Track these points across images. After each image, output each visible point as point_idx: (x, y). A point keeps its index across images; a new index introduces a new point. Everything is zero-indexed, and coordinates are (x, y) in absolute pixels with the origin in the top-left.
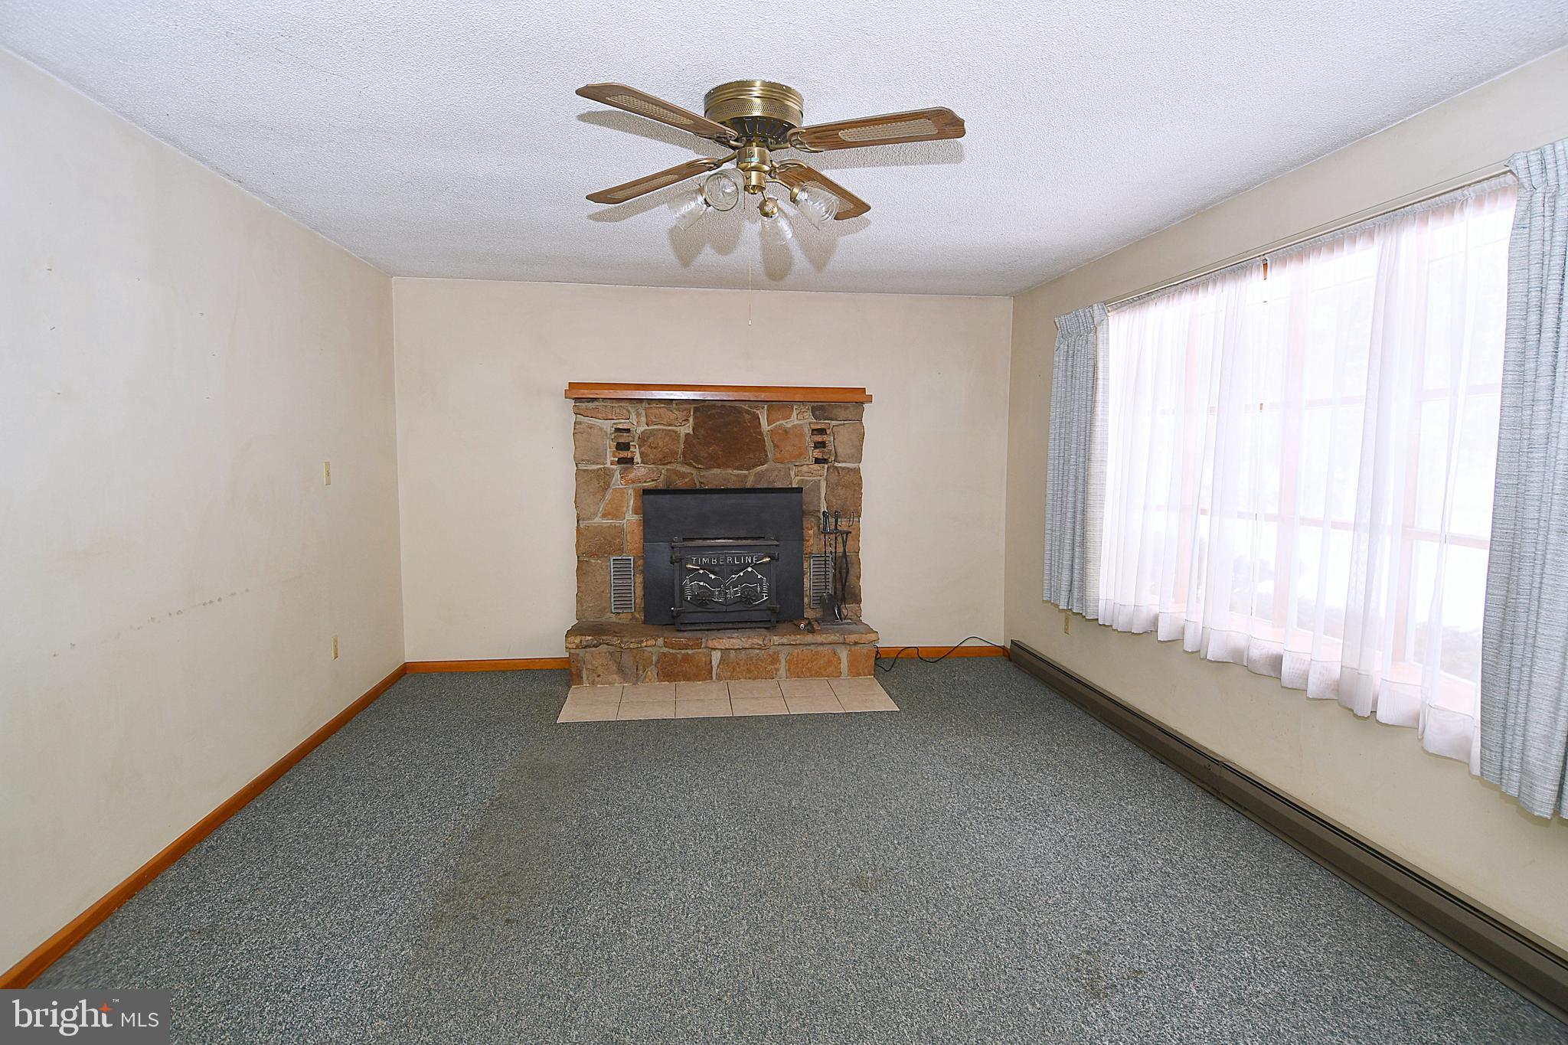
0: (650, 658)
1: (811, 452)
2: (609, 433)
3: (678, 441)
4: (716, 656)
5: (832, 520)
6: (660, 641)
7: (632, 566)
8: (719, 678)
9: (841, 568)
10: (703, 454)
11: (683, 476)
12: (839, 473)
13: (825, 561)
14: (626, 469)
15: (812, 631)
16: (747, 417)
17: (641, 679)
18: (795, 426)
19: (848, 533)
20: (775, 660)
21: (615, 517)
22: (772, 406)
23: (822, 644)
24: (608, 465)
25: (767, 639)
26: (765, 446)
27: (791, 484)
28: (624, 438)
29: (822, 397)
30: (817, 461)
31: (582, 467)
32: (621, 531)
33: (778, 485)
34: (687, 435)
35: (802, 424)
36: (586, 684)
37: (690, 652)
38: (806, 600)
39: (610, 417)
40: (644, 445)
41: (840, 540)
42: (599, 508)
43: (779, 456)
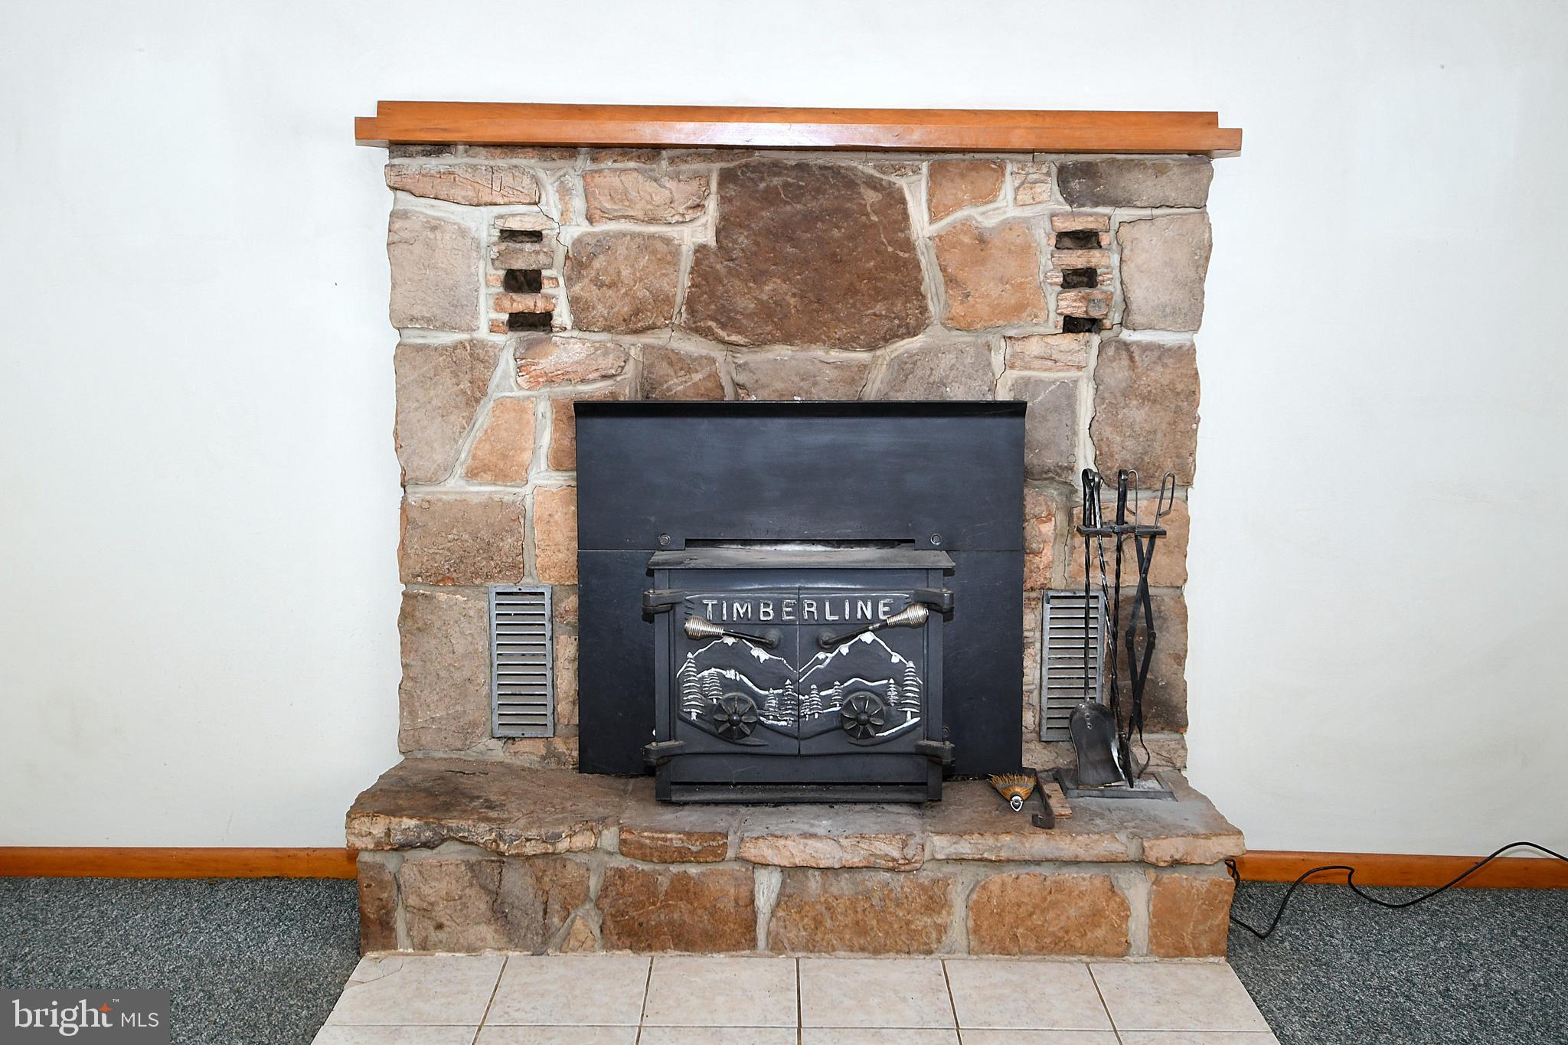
0: (583, 882)
1: (1052, 306)
2: (484, 244)
3: (675, 264)
4: (767, 888)
5: (1108, 496)
6: (609, 838)
7: (547, 612)
8: (776, 946)
9: (1131, 633)
10: (745, 303)
11: (683, 364)
12: (1132, 358)
13: (1087, 609)
14: (530, 345)
15: (1045, 821)
16: (871, 197)
17: (557, 940)
18: (1008, 225)
19: (1154, 535)
20: (935, 901)
21: (502, 476)
22: (946, 163)
23: (1075, 862)
24: (483, 333)
25: (912, 842)
26: (920, 282)
27: (992, 389)
28: (525, 258)
29: (1090, 138)
30: (1072, 325)
31: (415, 338)
32: (515, 517)
33: (957, 393)
34: (701, 250)
35: (1026, 220)
36: (404, 946)
37: (693, 870)
38: (1029, 718)
39: (487, 199)
40: (580, 277)
41: (1130, 551)
42: (458, 452)
43: (958, 309)
